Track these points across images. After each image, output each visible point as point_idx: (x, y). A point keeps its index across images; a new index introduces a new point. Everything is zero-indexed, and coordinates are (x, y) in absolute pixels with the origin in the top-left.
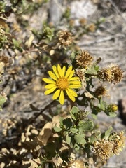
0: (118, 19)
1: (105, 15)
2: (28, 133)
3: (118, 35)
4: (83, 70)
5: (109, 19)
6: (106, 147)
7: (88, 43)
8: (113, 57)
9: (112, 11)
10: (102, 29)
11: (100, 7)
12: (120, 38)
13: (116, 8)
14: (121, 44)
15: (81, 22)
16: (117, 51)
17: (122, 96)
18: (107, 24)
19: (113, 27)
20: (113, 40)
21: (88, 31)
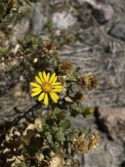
0: (96, 31)
1: (84, 27)
3: (96, 46)
4: (65, 77)
5: (88, 31)
6: (82, 143)
7: (68, 52)
8: (91, 67)
9: (91, 23)
10: (81, 40)
12: (98, 49)
13: (95, 21)
14: (99, 55)
15: (61, 33)
16: (95, 61)
17: (98, 103)
18: (86, 35)
19: (92, 38)
20: (91, 50)
21: (68, 42)
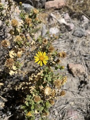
0: (67, 34)
1: (62, 33)
2: (32, 77)
3: (68, 40)
4: (51, 53)
5: (64, 34)
7: (56, 43)
8: (65, 48)
9: (65, 31)
10: (61, 38)
11: (60, 30)
12: (68, 41)
13: (67, 30)
14: (69, 43)
15: (53, 35)
17: (68, 63)
18: (63, 36)
19: (66, 37)
20: (65, 42)
21: (56, 39)
